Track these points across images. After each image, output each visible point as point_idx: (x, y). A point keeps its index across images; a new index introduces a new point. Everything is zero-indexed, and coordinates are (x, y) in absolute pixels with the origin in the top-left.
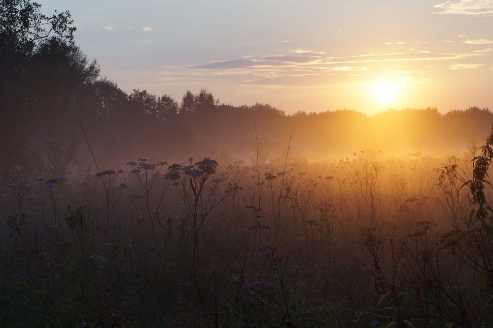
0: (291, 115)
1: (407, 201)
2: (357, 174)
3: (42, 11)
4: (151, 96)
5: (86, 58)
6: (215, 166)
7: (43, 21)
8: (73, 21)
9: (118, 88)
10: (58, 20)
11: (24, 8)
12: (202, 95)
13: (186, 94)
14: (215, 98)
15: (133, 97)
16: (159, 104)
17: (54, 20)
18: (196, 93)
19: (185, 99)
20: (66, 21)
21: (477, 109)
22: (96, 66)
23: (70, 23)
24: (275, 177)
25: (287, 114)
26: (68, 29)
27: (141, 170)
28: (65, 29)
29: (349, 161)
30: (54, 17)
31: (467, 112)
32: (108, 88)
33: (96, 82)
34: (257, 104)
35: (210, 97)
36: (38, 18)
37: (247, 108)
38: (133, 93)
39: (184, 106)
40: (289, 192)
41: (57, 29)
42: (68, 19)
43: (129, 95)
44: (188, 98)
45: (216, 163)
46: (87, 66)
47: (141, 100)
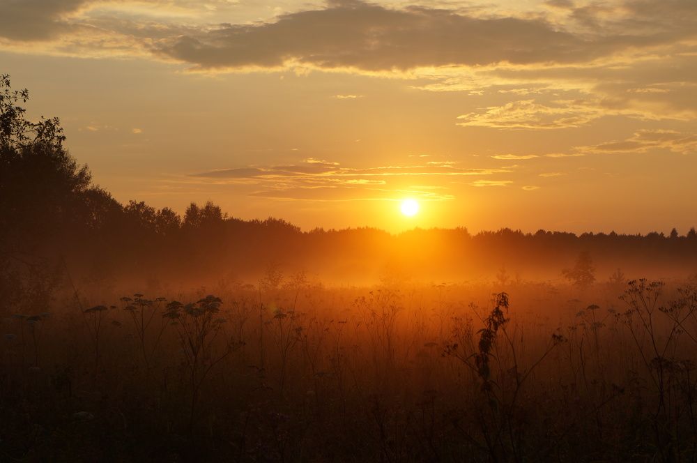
0: (308, 231)
1: (426, 345)
2: (374, 314)
3: (26, 117)
4: (150, 208)
5: (75, 163)
6: (219, 305)
7: (27, 128)
8: (62, 129)
9: (112, 198)
10: (44, 128)
11: (5, 112)
12: (208, 207)
13: (190, 206)
14: (223, 212)
15: (128, 209)
16: (159, 218)
17: (41, 127)
18: (201, 205)
19: (188, 212)
20: (54, 128)
21: (510, 230)
22: (87, 172)
23: (59, 131)
24: (285, 316)
25: (303, 231)
26: (56, 138)
27: (136, 307)
28: (52, 138)
29: (365, 300)
30: (41, 124)
31: (499, 233)
32: (100, 198)
33: (86, 190)
34: (270, 219)
35: (217, 210)
36: (22, 125)
37: (258, 222)
38: (129, 204)
39: (187, 220)
40: (299, 334)
41: (43, 137)
42: (56, 126)
43: (124, 206)
44: (193, 211)
45: (220, 301)
46: (76, 172)
47: (139, 213)
